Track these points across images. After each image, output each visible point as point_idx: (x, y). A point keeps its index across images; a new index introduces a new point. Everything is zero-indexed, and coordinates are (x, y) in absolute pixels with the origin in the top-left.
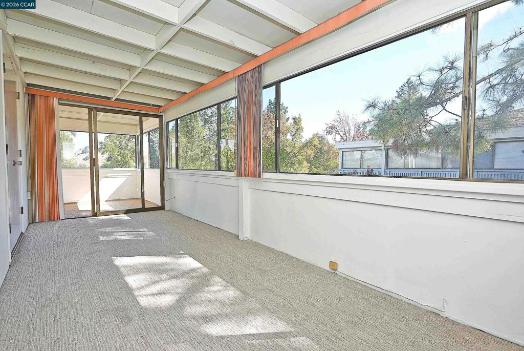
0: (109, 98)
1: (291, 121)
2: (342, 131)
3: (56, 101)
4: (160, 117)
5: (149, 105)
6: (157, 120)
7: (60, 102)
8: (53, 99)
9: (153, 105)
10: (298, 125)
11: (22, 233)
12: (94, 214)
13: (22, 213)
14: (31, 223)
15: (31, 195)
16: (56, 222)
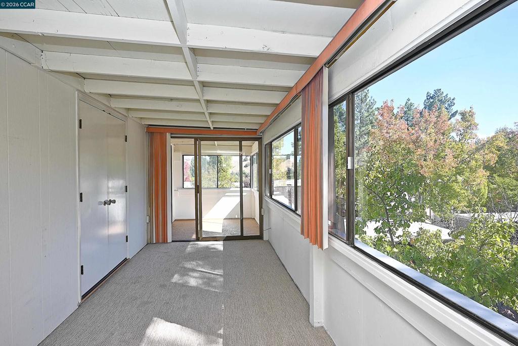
0: (207, 128)
1: (458, 117)
4: (259, 139)
5: (244, 129)
6: (257, 143)
7: (171, 136)
8: (166, 134)
9: (248, 129)
10: (468, 121)
11: (126, 259)
12: (198, 239)
13: (127, 241)
14: (149, 243)
15: (150, 219)
16: (165, 245)
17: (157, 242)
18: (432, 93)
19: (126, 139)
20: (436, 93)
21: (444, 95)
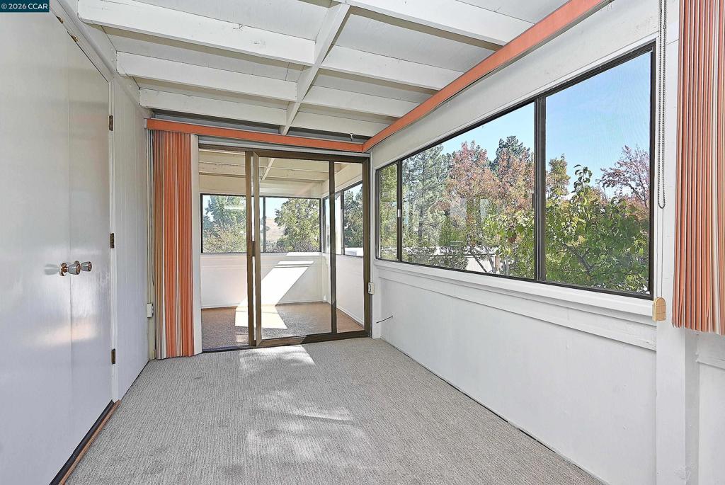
0: (278, 127)
2: (634, 180)
3: (194, 140)
4: (365, 161)
5: (348, 136)
6: (359, 166)
7: (201, 142)
8: (190, 136)
9: (355, 136)
11: (111, 405)
12: (253, 344)
13: (114, 362)
14: (154, 359)
15: (154, 310)
16: (188, 360)
17: (172, 356)
18: (505, 141)
19: (111, 123)
20: (508, 141)
21: (519, 143)
